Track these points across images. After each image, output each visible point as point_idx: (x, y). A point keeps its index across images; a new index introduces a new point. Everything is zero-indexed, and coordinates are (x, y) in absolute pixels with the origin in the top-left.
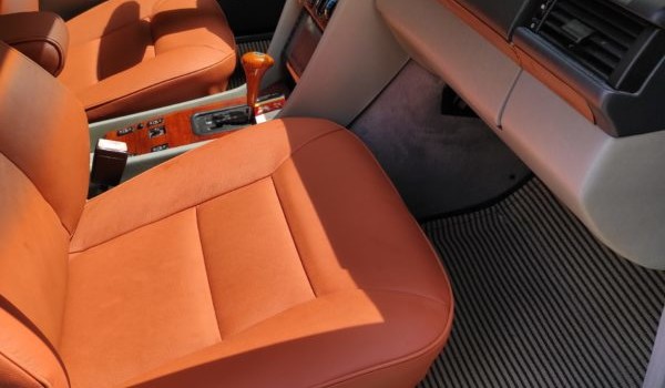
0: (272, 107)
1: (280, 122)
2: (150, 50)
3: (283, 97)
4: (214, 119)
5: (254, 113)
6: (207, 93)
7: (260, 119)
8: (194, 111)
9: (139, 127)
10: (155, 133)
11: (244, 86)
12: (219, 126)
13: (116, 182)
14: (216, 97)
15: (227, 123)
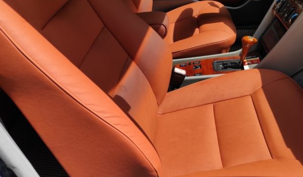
0: (252, 63)
1: (257, 70)
2: (197, 30)
3: (258, 58)
4: (223, 64)
5: (243, 64)
6: (220, 52)
7: (246, 67)
8: (214, 59)
9: (190, 64)
10: (196, 68)
11: (240, 50)
12: (225, 67)
13: (178, 87)
14: (225, 55)
15: (229, 67)
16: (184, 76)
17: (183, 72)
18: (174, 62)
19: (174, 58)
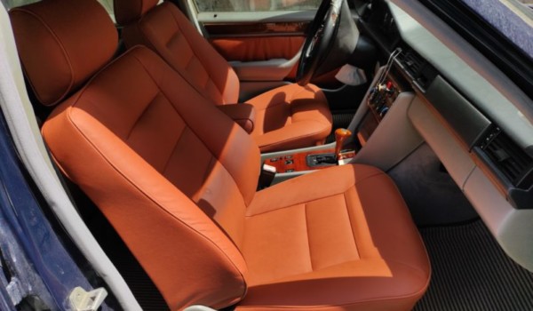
0: (348, 157)
1: (351, 166)
2: (289, 119)
3: (353, 152)
4: (317, 159)
5: (338, 158)
6: (315, 145)
7: (341, 162)
8: (308, 153)
9: (281, 159)
10: (288, 163)
11: (334, 144)
12: (320, 162)
13: (268, 186)
14: (320, 147)
15: (324, 161)
16: (274, 174)
17: (273, 169)
18: (262, 157)
19: (262, 152)
